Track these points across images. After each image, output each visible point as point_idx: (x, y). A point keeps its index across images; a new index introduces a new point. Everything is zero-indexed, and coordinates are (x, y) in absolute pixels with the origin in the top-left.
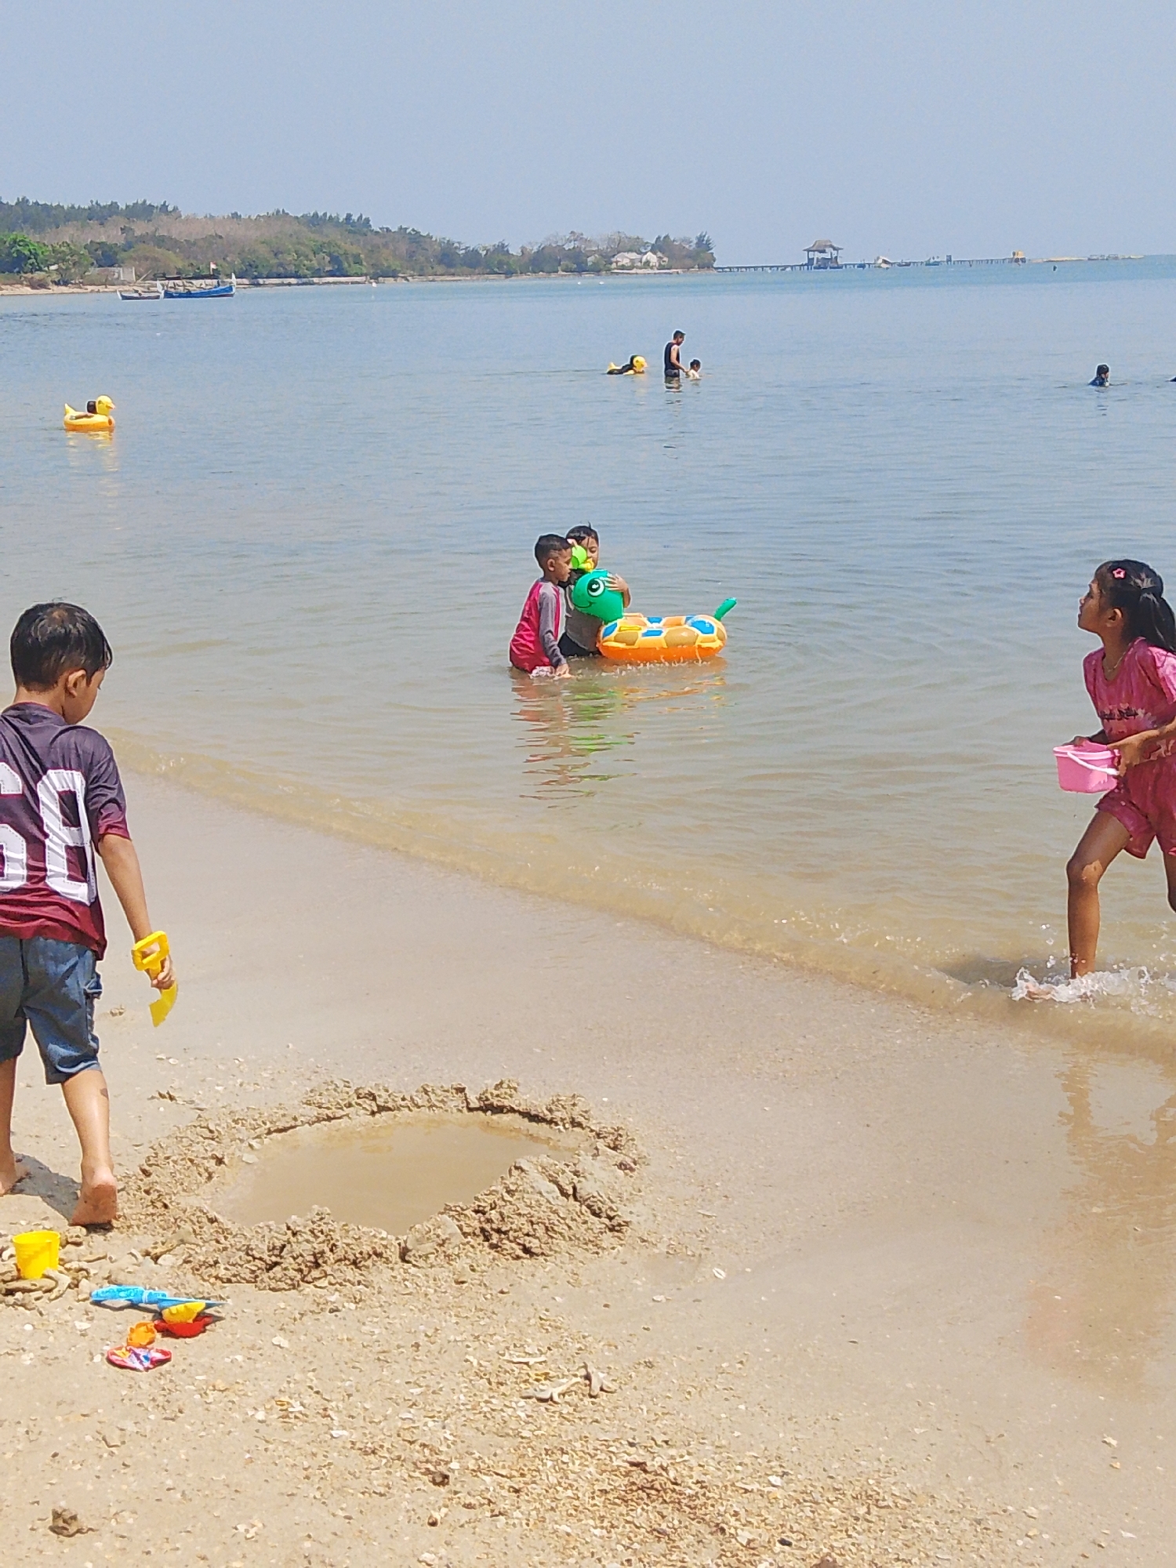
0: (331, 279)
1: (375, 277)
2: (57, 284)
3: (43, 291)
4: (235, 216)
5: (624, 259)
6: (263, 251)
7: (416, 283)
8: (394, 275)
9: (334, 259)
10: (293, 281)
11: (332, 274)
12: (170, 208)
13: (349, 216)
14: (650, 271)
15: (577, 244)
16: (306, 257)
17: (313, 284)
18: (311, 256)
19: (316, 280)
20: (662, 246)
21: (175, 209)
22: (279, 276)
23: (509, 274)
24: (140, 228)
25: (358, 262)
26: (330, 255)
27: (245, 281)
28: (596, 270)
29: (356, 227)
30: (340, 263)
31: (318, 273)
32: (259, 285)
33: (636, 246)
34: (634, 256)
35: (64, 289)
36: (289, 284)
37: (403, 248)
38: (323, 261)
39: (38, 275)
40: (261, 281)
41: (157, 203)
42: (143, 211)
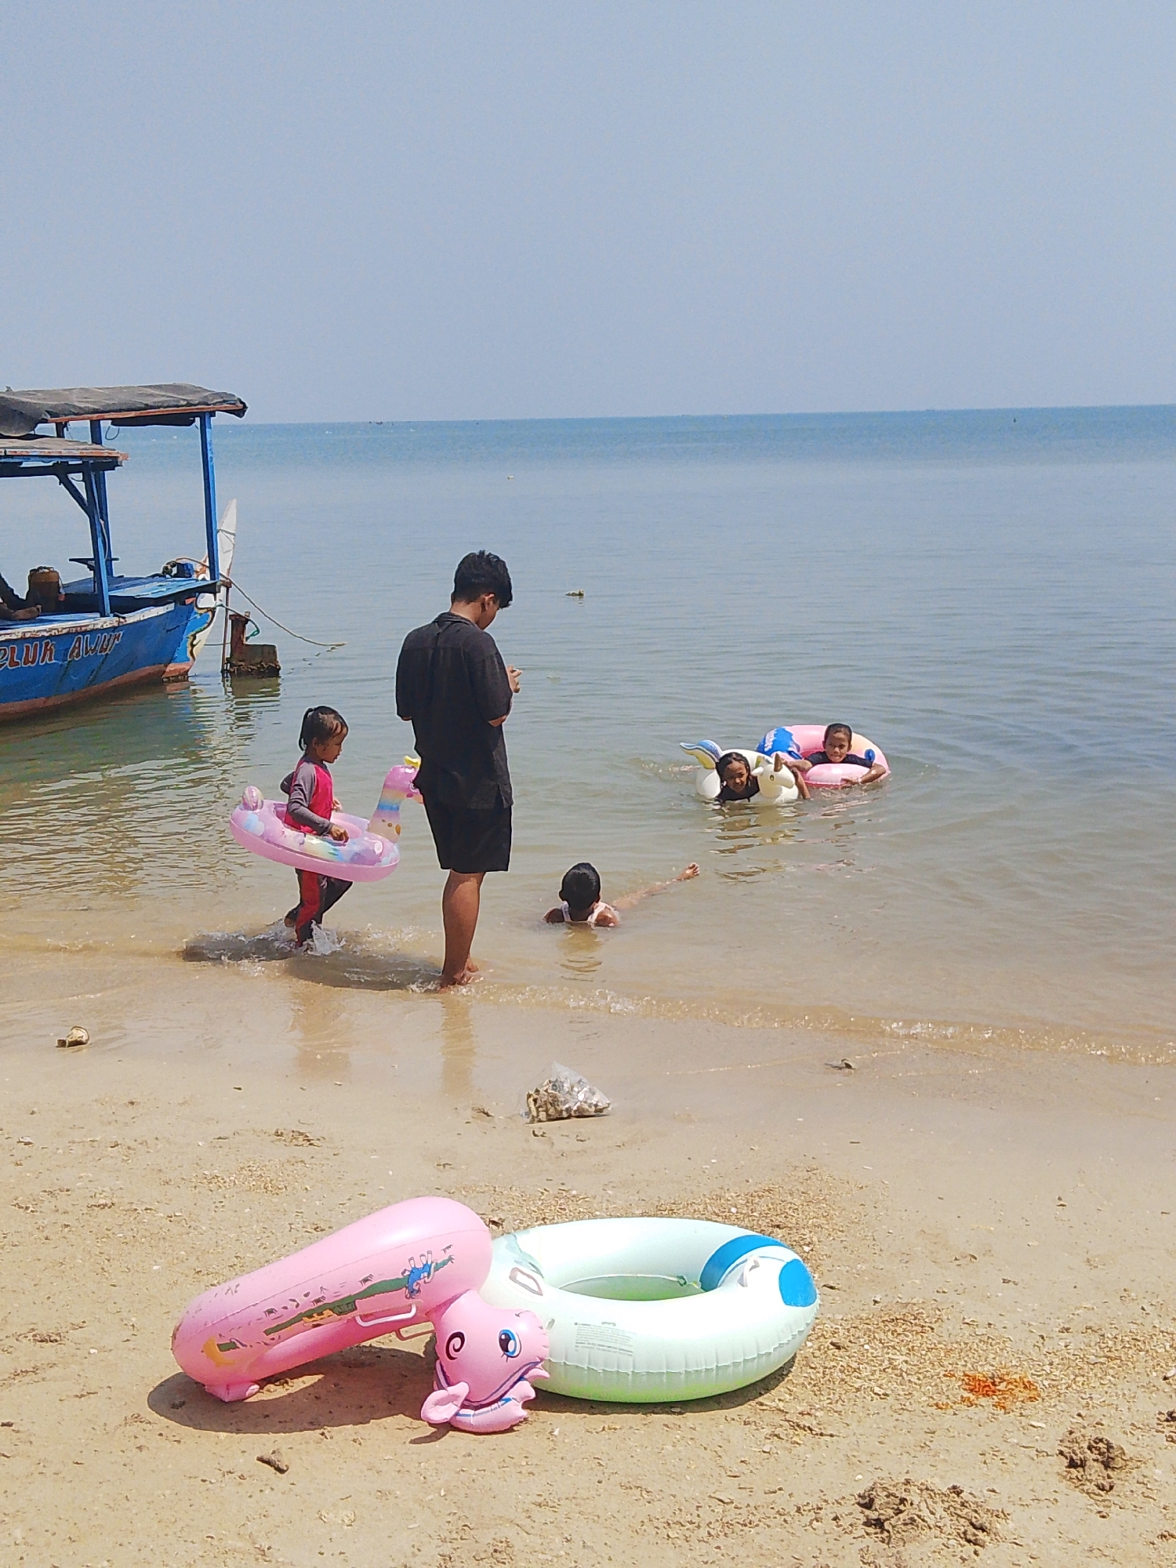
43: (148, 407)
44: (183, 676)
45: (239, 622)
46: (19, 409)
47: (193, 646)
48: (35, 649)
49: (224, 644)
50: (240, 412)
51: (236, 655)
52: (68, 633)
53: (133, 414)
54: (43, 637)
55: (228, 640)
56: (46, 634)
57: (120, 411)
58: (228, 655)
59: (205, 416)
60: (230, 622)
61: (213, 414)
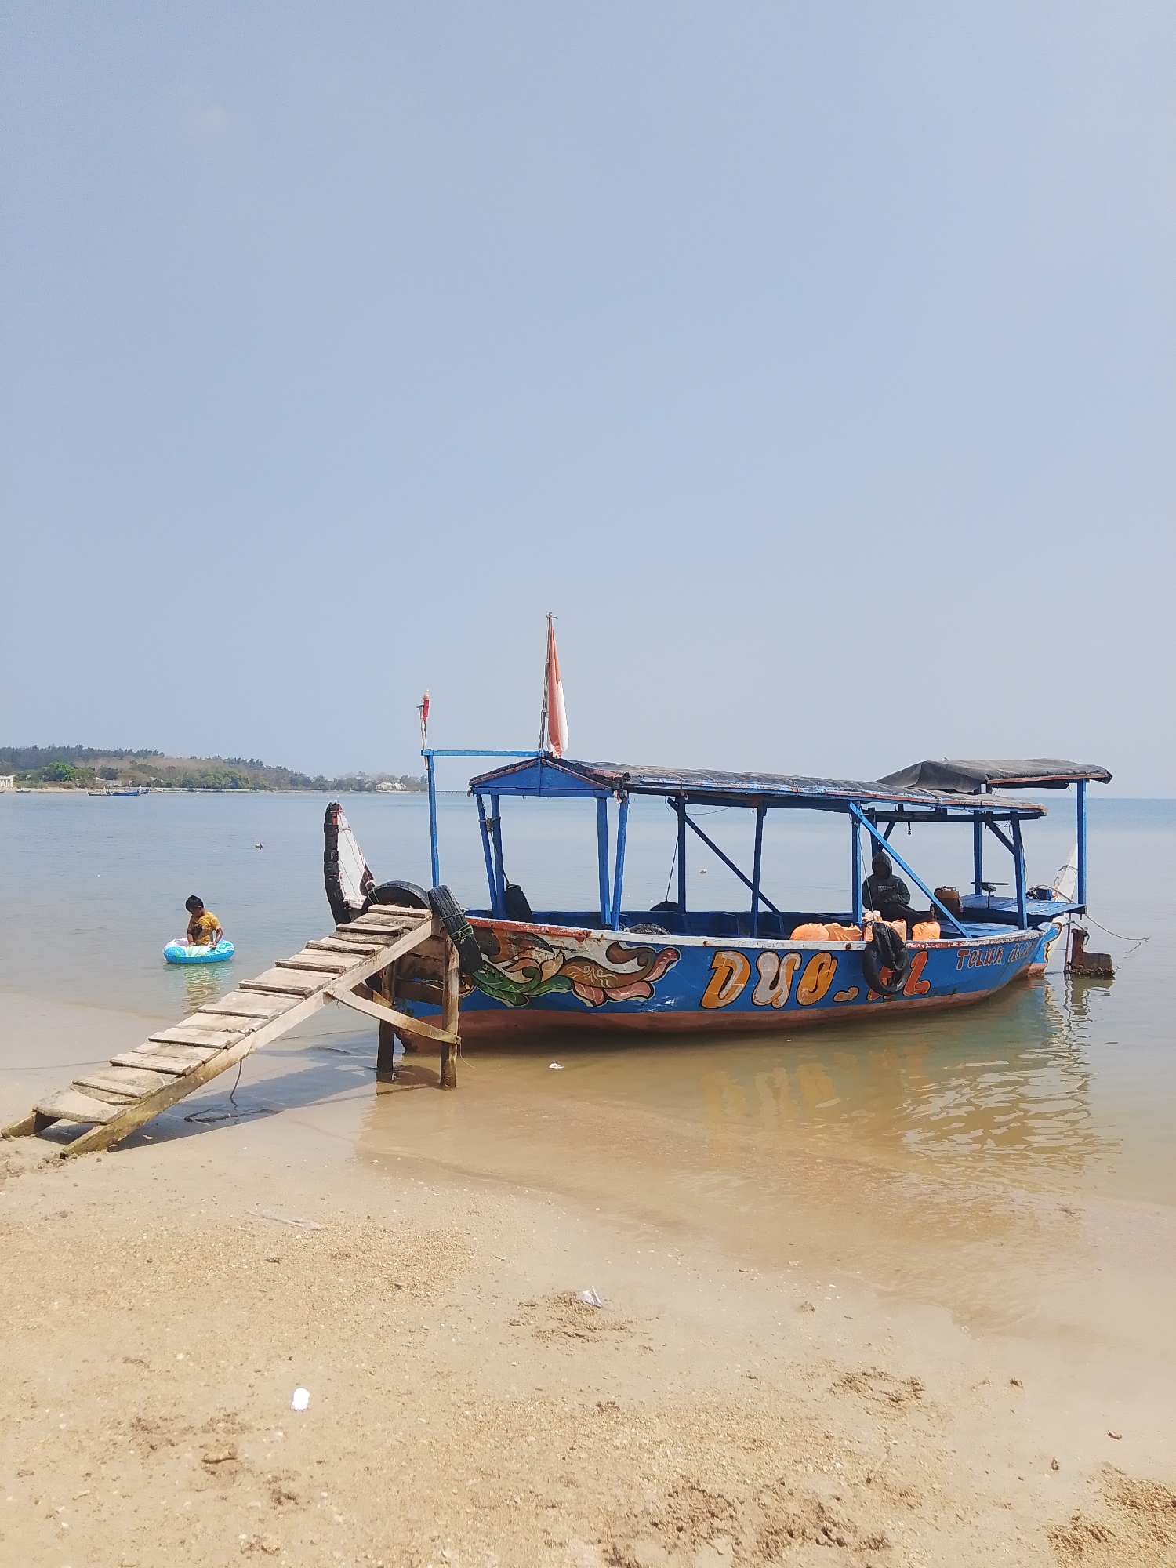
0: (231, 790)
1: (255, 789)
2: (79, 787)
3: (70, 790)
4: (193, 758)
5: (384, 785)
6: (197, 775)
7: (277, 793)
8: (265, 788)
9: (234, 780)
10: (212, 790)
11: (232, 787)
12: (159, 753)
13: (252, 760)
14: (396, 792)
15: (362, 778)
16: (219, 779)
17: (222, 792)
18: (222, 778)
19: (223, 790)
20: (404, 780)
21: (162, 753)
22: (204, 787)
23: (325, 790)
24: (141, 761)
25: (246, 781)
26: (232, 778)
27: (186, 789)
28: (369, 790)
29: (254, 765)
30: (237, 783)
31: (224, 786)
32: (193, 791)
33: (392, 780)
34: (389, 784)
35: (82, 790)
36: (209, 792)
37: (274, 776)
38: (228, 781)
39: (67, 782)
40: (194, 789)
41: (153, 750)
42: (144, 754)
43: (1048, 774)
44: (1039, 974)
45: (1079, 936)
46: (964, 772)
47: (1047, 951)
48: (993, 952)
49: (1067, 950)
50: (1106, 779)
51: (1075, 960)
52: (1014, 941)
53: (1040, 779)
54: (1001, 944)
55: (1071, 946)
56: (1003, 942)
57: (1031, 776)
58: (1069, 960)
59: (1081, 782)
60: (1071, 935)
61: (1087, 780)
